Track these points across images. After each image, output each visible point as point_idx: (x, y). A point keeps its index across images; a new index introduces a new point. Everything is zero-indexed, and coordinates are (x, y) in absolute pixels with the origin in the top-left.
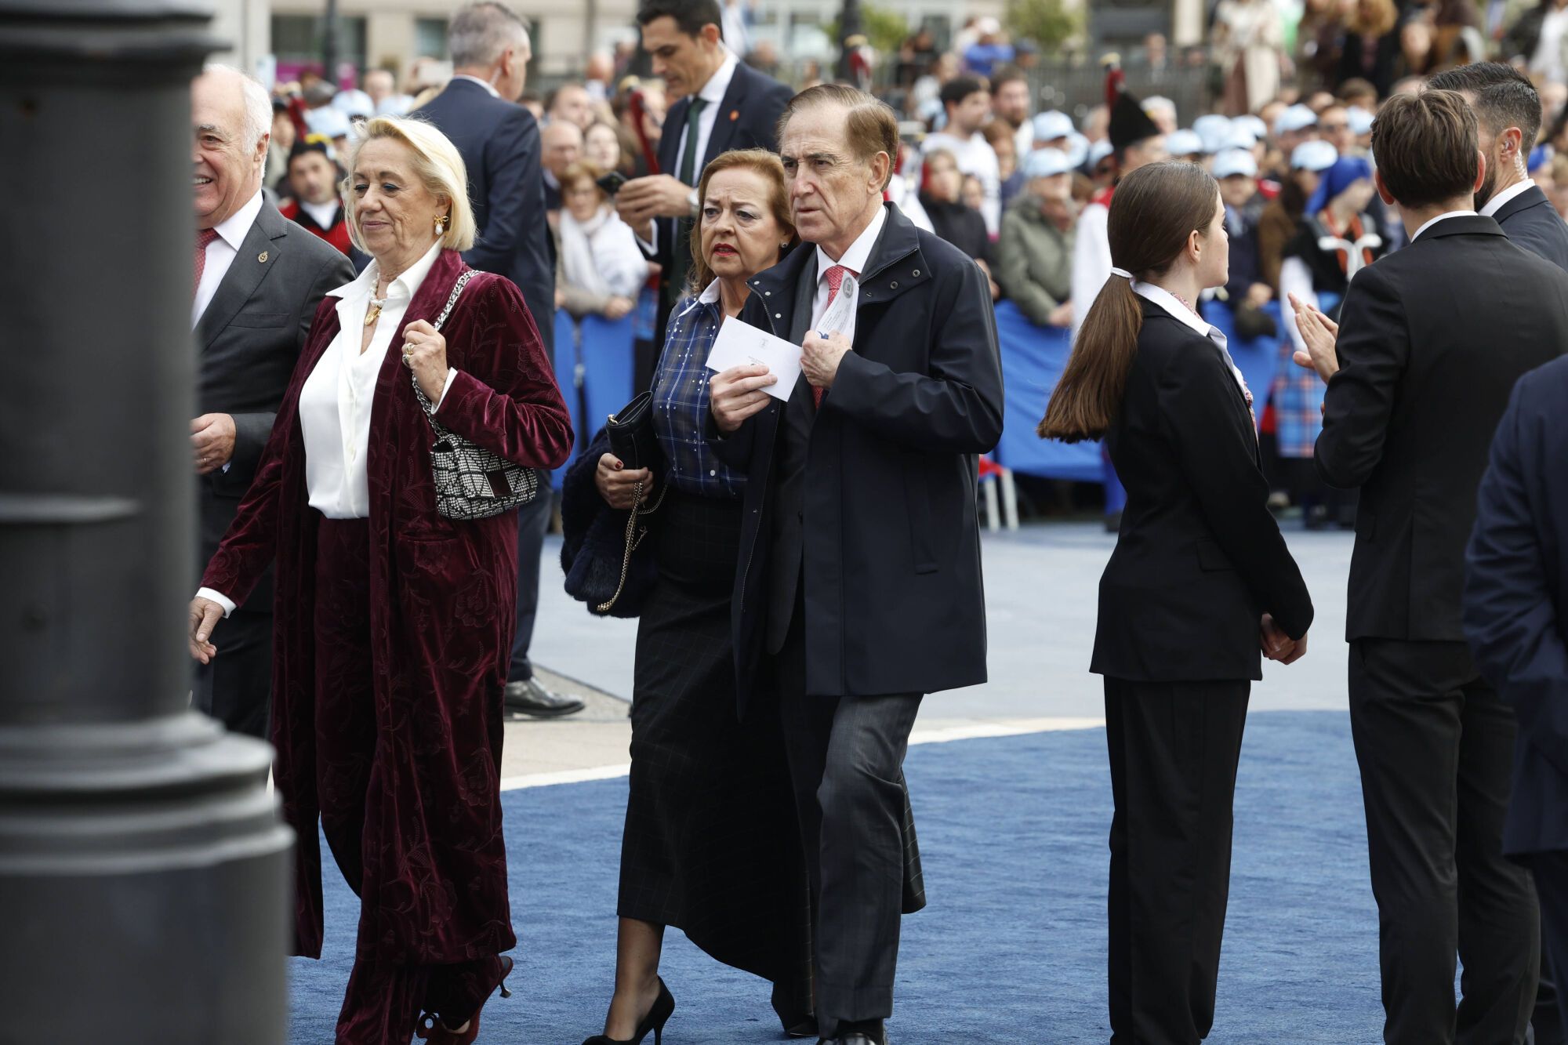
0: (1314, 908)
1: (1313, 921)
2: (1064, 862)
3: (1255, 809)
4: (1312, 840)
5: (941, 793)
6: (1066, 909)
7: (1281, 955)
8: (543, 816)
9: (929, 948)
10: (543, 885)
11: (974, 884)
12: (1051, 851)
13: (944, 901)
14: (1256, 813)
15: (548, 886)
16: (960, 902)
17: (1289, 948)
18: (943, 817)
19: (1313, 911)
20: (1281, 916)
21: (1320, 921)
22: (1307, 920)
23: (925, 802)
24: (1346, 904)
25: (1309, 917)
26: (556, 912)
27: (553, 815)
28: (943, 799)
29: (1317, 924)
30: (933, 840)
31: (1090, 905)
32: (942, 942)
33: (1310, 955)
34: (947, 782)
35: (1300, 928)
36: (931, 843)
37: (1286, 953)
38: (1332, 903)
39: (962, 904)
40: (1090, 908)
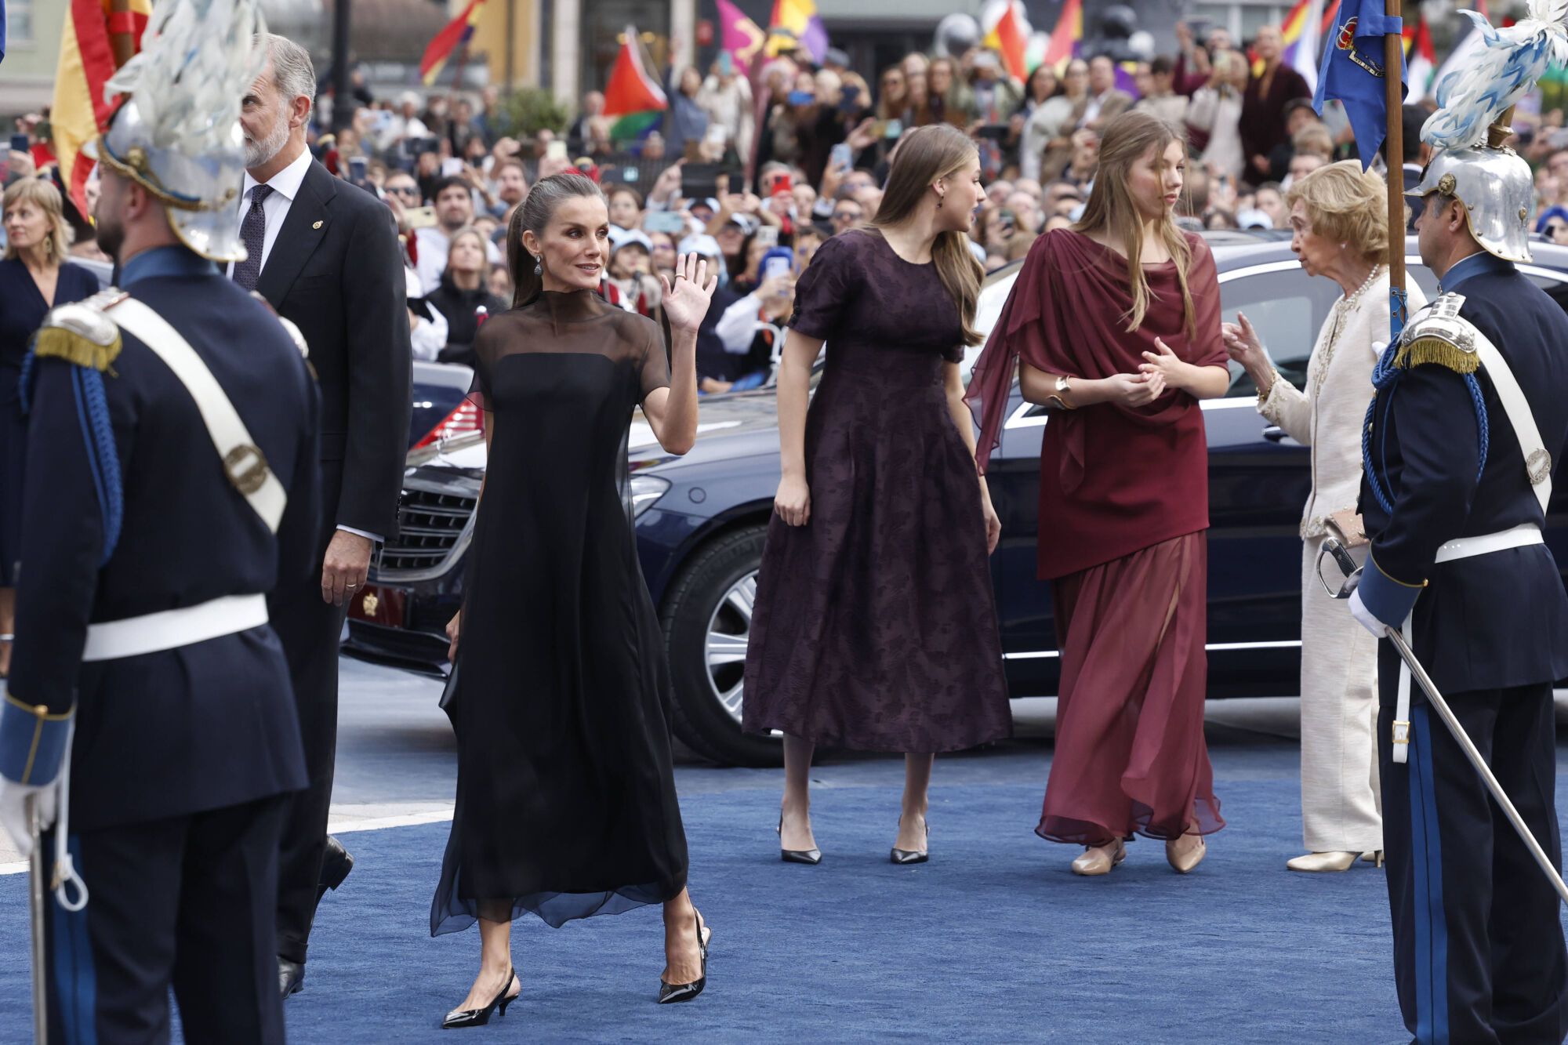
0: (778, 984)
1: (775, 997)
2: (531, 943)
3: (723, 888)
4: (778, 917)
5: (411, 877)
6: (533, 990)
7: (743, 1031)
8: (8, 904)
9: (394, 1030)
10: (7, 973)
11: (441, 965)
12: (519, 932)
13: (410, 983)
14: (723, 892)
15: (12, 974)
16: (427, 984)
17: (751, 1023)
18: (413, 900)
19: (776, 987)
20: (744, 992)
21: (782, 997)
22: (769, 995)
23: (394, 885)
24: (809, 980)
25: (772, 993)
26: (18, 1001)
27: (18, 904)
28: (413, 882)
29: (779, 1000)
30: (402, 923)
31: (556, 985)
32: (408, 1024)
33: (772, 1030)
34: (418, 865)
35: (763, 1004)
36: (400, 926)
37: (748, 1028)
38: (795, 979)
39: (428, 986)
40: (556, 988)
